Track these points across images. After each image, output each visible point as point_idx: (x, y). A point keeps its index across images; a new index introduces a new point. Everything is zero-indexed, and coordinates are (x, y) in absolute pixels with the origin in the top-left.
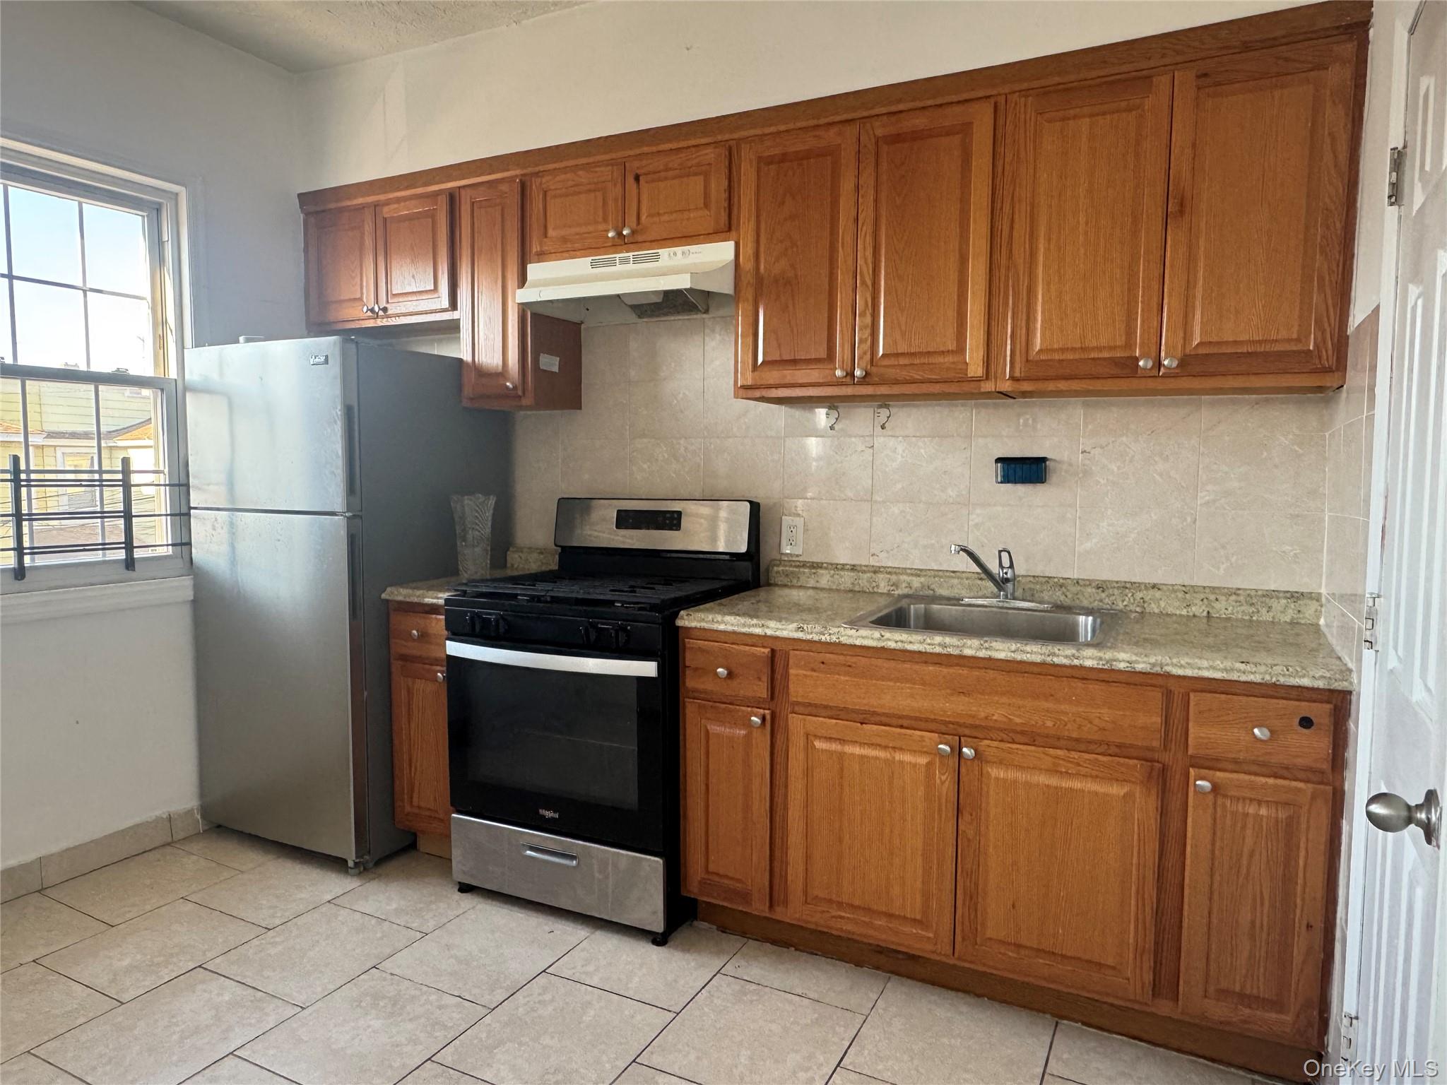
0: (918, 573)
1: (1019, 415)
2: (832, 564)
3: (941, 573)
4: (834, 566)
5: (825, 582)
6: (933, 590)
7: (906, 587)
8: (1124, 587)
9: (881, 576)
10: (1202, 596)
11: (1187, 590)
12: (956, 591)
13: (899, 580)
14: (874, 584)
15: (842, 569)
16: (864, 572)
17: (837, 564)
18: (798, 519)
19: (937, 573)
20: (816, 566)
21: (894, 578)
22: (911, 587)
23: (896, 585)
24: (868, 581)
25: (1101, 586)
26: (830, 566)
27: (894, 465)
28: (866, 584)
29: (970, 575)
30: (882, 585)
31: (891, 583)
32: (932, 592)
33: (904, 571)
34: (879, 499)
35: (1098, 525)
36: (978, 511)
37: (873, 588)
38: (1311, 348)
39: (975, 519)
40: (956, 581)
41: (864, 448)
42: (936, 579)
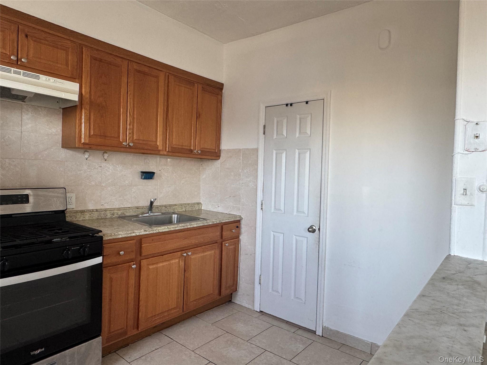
0: (119, 209)
1: (145, 159)
2: (88, 210)
3: (126, 208)
4: (89, 211)
5: (87, 217)
6: (125, 214)
7: (116, 214)
8: (170, 206)
9: (108, 212)
10: (184, 206)
11: (181, 205)
12: (131, 213)
13: (114, 213)
14: (106, 215)
15: (93, 211)
16: (102, 211)
17: (90, 210)
18: (72, 194)
19: (125, 209)
20: (83, 212)
21: (112, 212)
22: (118, 214)
23: (113, 214)
24: (103, 214)
25: (165, 206)
26: (88, 211)
27: (108, 173)
28: (103, 215)
29: (134, 208)
30: (108, 215)
31: (111, 214)
32: (124, 215)
33: (114, 209)
34: (104, 185)
35: (163, 190)
36: (135, 188)
37: (106, 216)
38: (217, 151)
39: (133, 190)
40: (131, 210)
41: (98, 167)
42: (126, 210)
